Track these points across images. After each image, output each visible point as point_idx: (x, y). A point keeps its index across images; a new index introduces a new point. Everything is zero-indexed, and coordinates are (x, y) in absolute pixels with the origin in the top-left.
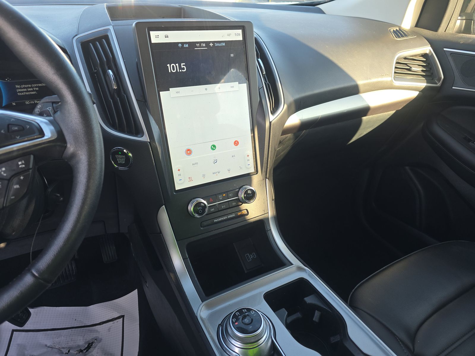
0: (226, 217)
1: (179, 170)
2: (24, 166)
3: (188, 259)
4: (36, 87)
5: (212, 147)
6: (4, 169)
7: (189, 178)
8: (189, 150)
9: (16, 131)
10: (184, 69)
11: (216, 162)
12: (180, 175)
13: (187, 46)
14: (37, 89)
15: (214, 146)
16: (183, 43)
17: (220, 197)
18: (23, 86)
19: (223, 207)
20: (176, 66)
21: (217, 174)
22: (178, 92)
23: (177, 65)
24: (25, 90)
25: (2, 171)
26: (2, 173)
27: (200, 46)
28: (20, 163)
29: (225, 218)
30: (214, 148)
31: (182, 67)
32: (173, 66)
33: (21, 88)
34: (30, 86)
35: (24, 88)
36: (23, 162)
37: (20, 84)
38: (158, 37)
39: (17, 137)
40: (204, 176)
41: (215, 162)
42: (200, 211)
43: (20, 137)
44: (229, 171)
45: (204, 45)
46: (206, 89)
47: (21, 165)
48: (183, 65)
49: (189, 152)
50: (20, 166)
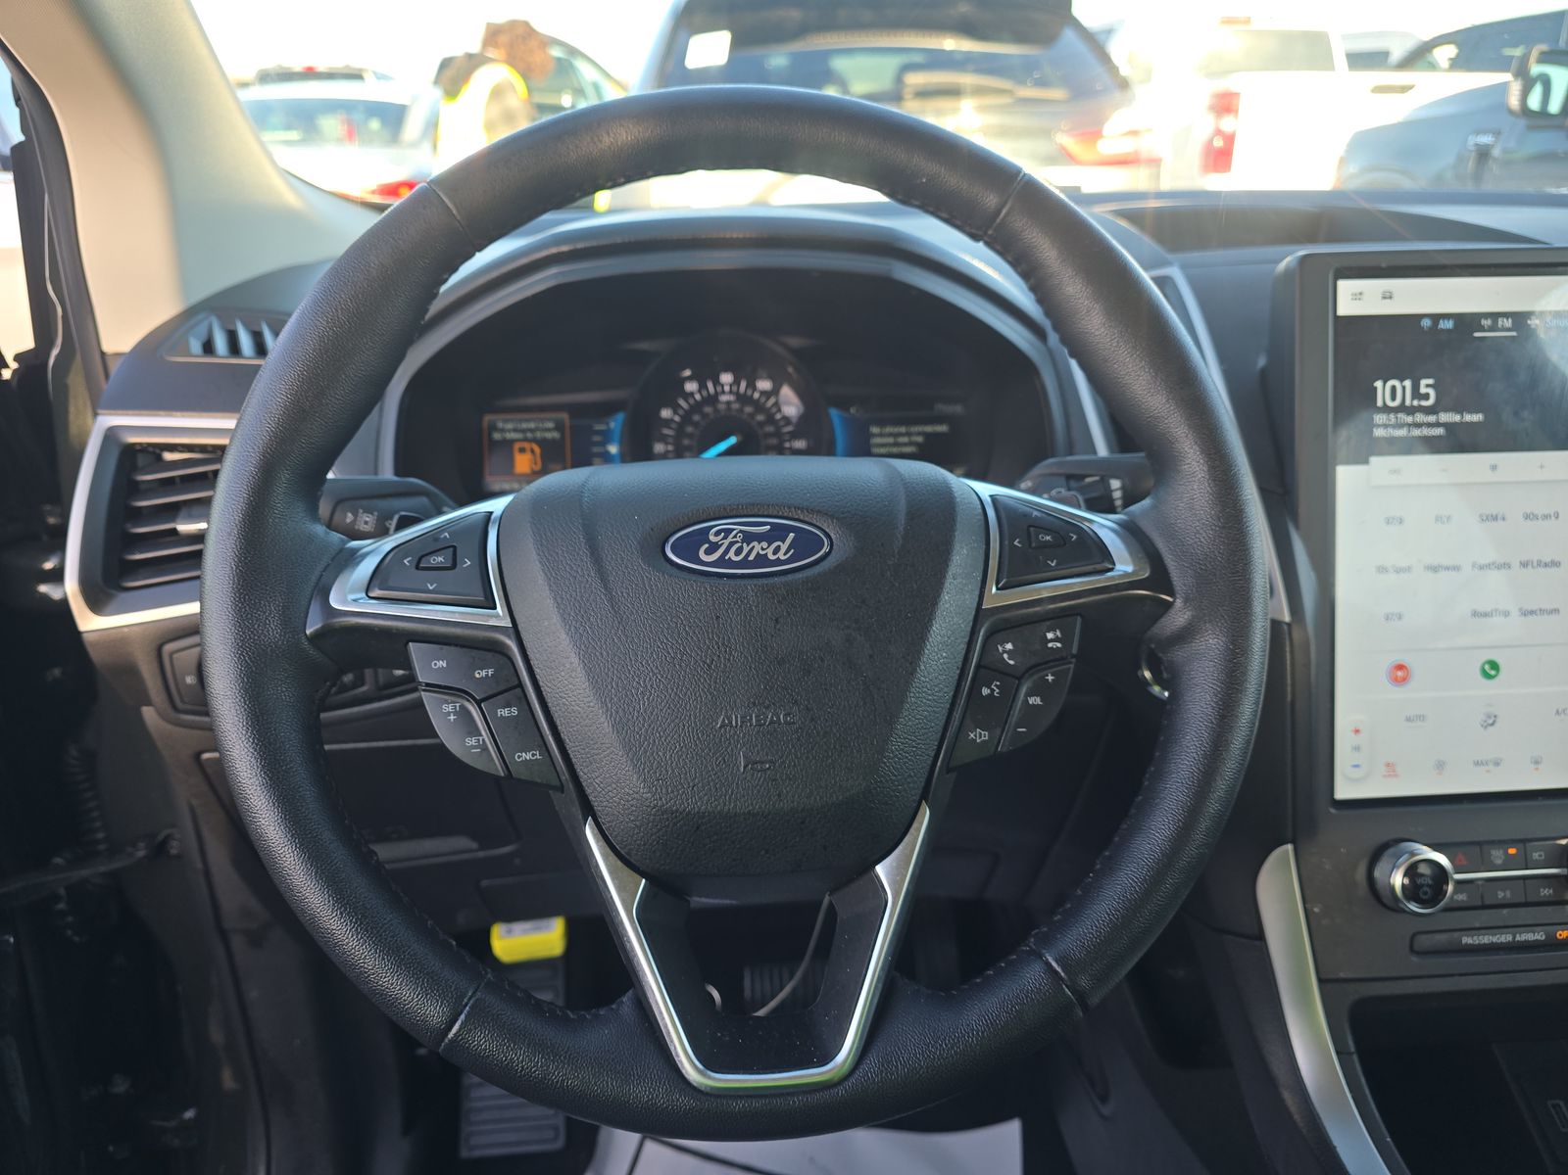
0: (1509, 938)
1: (1357, 731)
2: (1059, 645)
3: (1355, 1057)
4: (919, 434)
5: (1487, 667)
6: (1009, 646)
7: (1388, 765)
8: (1400, 667)
9: (1046, 545)
10: (1426, 397)
11: (1492, 724)
12: (1357, 749)
13: (1449, 325)
14: (920, 439)
15: (1494, 665)
16: (1436, 318)
17: (1497, 856)
18: (889, 429)
19: (1501, 895)
20: (1404, 388)
21: (1487, 768)
22: (1395, 472)
23: (1408, 383)
24: (891, 440)
25: (1004, 652)
26: (1005, 656)
27: (1493, 329)
28: (1050, 636)
29: (1505, 938)
30: (1493, 673)
31: (1423, 390)
32: (1394, 388)
33: (881, 435)
34: (903, 429)
35: (890, 435)
36: (1058, 633)
37: (882, 423)
38: (1359, 297)
39: (1049, 562)
40: (1440, 765)
41: (1491, 721)
42: (1426, 893)
43: (1057, 564)
44: (1537, 762)
45: (1508, 323)
46: (1494, 468)
47: (1052, 640)
48: (1428, 386)
49: (1400, 673)
50: (1050, 645)
